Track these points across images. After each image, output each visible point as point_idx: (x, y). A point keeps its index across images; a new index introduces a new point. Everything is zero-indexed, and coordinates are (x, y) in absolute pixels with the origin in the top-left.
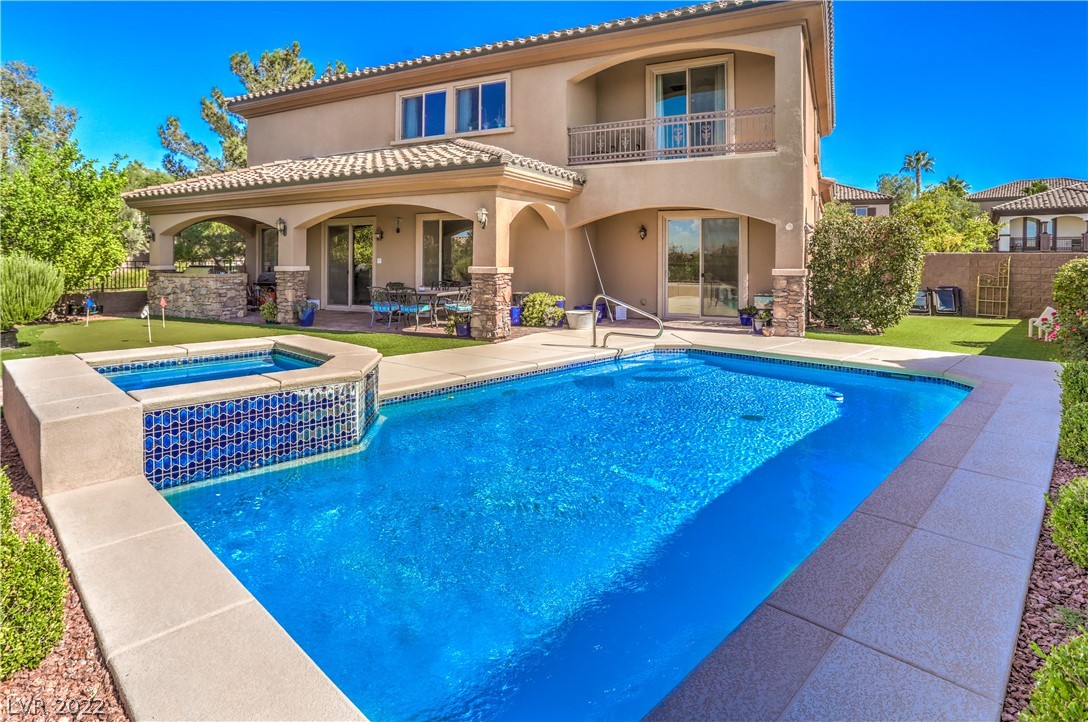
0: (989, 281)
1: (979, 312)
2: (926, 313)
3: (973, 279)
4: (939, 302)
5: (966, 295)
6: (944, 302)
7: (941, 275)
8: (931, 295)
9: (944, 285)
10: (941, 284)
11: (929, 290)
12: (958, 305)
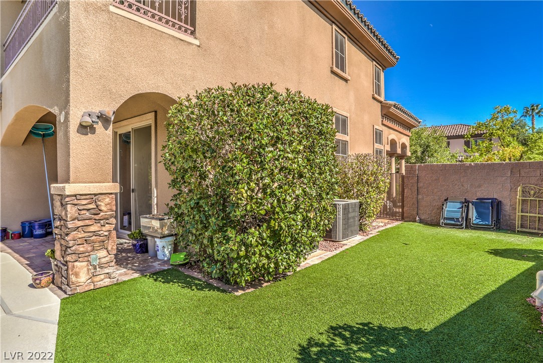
0: (532, 192)
1: (522, 226)
2: (460, 227)
3: (513, 190)
4: (475, 214)
5: (507, 208)
6: (480, 215)
7: (480, 186)
8: (468, 207)
9: (482, 196)
10: (480, 195)
11: (467, 202)
12: (495, 218)
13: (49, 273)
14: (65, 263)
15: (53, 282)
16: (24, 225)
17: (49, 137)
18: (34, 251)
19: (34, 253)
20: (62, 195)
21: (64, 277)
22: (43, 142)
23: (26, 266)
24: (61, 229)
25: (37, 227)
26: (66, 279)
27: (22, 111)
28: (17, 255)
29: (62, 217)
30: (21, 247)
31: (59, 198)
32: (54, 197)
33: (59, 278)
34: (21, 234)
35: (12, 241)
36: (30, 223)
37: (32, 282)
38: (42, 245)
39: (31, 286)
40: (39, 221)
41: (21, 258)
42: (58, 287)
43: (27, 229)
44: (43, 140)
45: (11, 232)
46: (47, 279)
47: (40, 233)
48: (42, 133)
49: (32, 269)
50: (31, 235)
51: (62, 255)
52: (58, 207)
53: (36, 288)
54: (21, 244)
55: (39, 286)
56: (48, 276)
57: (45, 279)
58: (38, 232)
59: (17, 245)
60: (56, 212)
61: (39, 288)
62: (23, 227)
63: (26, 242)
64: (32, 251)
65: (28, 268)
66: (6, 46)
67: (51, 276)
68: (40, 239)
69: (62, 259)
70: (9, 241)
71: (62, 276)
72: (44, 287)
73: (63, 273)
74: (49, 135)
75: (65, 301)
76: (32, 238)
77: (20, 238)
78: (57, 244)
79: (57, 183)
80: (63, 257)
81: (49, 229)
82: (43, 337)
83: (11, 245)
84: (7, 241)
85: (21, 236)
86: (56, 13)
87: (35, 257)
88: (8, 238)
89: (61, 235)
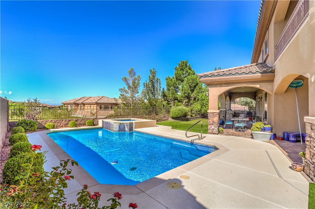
13: (301, 165)
14: (313, 163)
15: (303, 170)
16: (284, 134)
17: (299, 87)
18: (291, 149)
19: (290, 150)
20: (312, 124)
21: (311, 170)
22: (296, 91)
23: (287, 156)
24: (310, 143)
25: (291, 136)
26: (314, 172)
27: (286, 77)
28: (281, 149)
29: (311, 136)
30: (283, 145)
31: (310, 125)
32: (306, 124)
33: (308, 170)
34: (283, 138)
35: (278, 141)
36: (288, 133)
37: (291, 166)
38: (294, 147)
39: (290, 167)
40: (293, 133)
41: (284, 151)
42: (307, 175)
43: (286, 136)
44: (296, 89)
45: (278, 136)
46: (300, 167)
47: (293, 139)
48: (295, 86)
49: (290, 159)
50: (288, 140)
51: (310, 157)
52: (309, 130)
53: (293, 170)
54: (283, 143)
55: (296, 170)
56: (300, 166)
57: (299, 167)
58: (292, 139)
59: (281, 143)
60: (307, 132)
61: (295, 170)
62: (284, 135)
63: (285, 143)
64: (289, 149)
65: (288, 157)
66: (277, 46)
67: (303, 167)
68: (293, 143)
69: (310, 159)
70: (277, 140)
71: (310, 170)
72: (298, 171)
73: (311, 168)
74: (299, 86)
75: (312, 185)
76: (289, 142)
77: (282, 140)
78: (307, 150)
79: (309, 116)
80: (311, 159)
81: (298, 138)
82: (299, 198)
83: (278, 143)
84: (276, 140)
85: (283, 139)
86: (308, 21)
87: (291, 152)
88: (276, 139)
89: (310, 146)
